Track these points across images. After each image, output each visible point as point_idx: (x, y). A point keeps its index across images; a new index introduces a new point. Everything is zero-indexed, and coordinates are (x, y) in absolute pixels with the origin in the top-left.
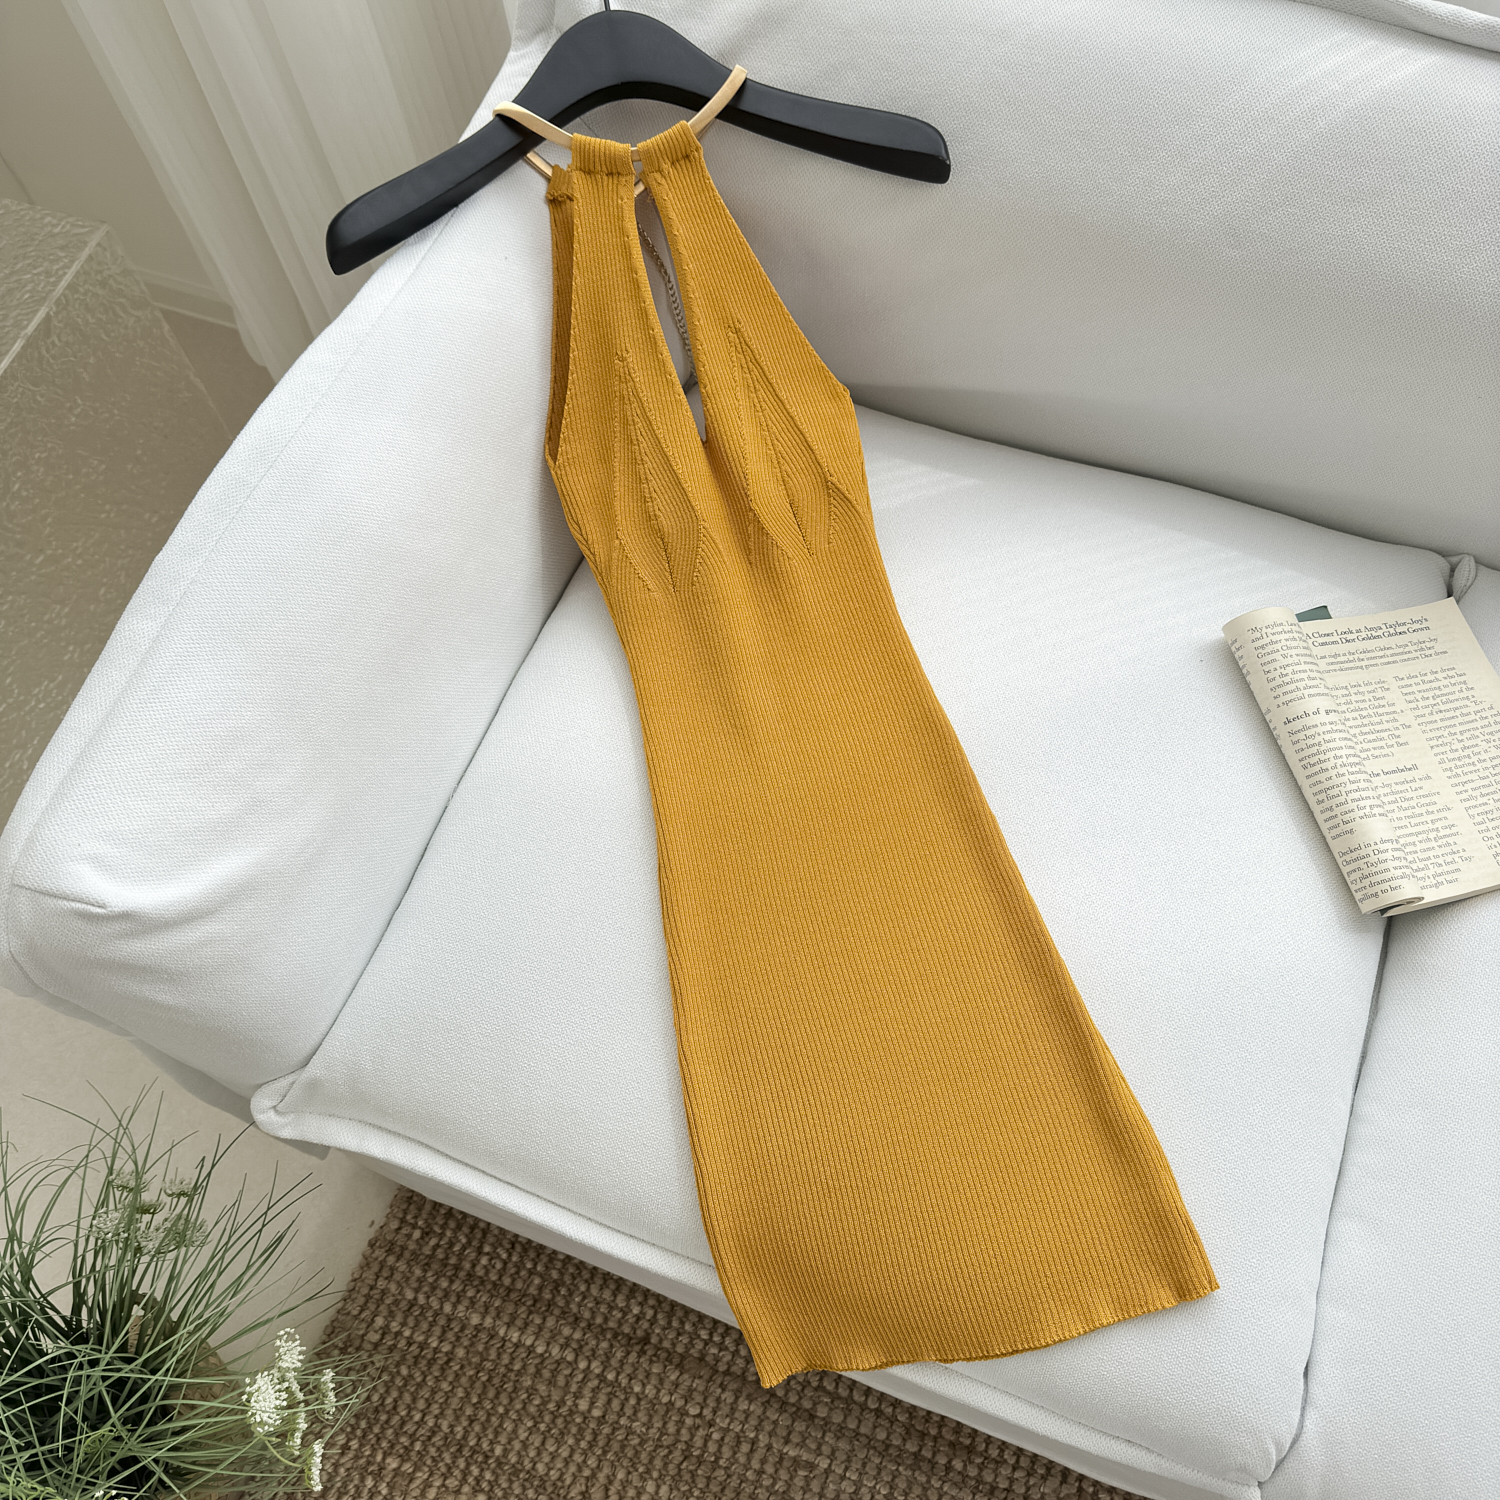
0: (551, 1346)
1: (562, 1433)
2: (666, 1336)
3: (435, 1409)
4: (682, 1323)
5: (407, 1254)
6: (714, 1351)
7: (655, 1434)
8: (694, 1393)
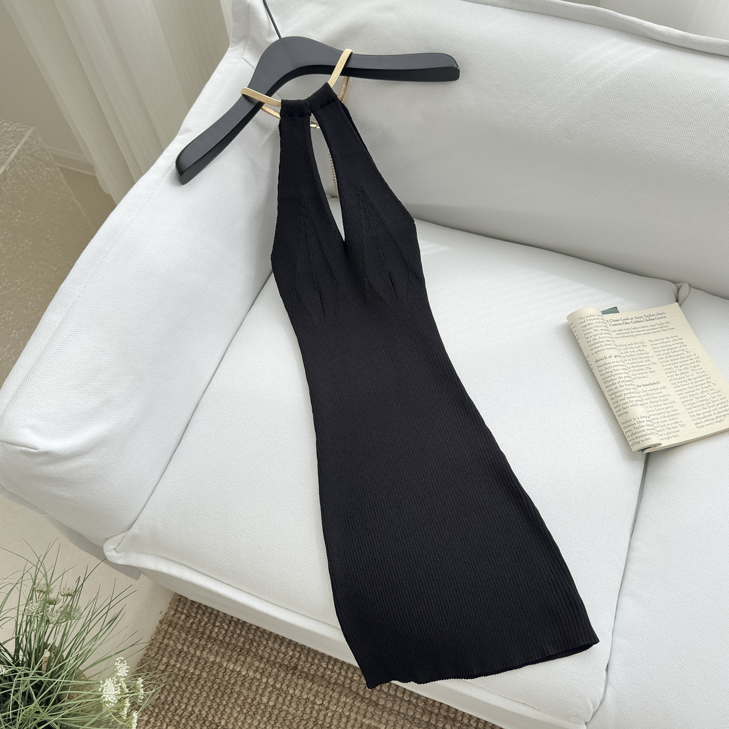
0: (249, 671)
1: (254, 714)
2: (305, 666)
3: (192, 703)
4: (313, 659)
5: (178, 627)
6: (329, 672)
7: (300, 714)
8: (319, 694)
